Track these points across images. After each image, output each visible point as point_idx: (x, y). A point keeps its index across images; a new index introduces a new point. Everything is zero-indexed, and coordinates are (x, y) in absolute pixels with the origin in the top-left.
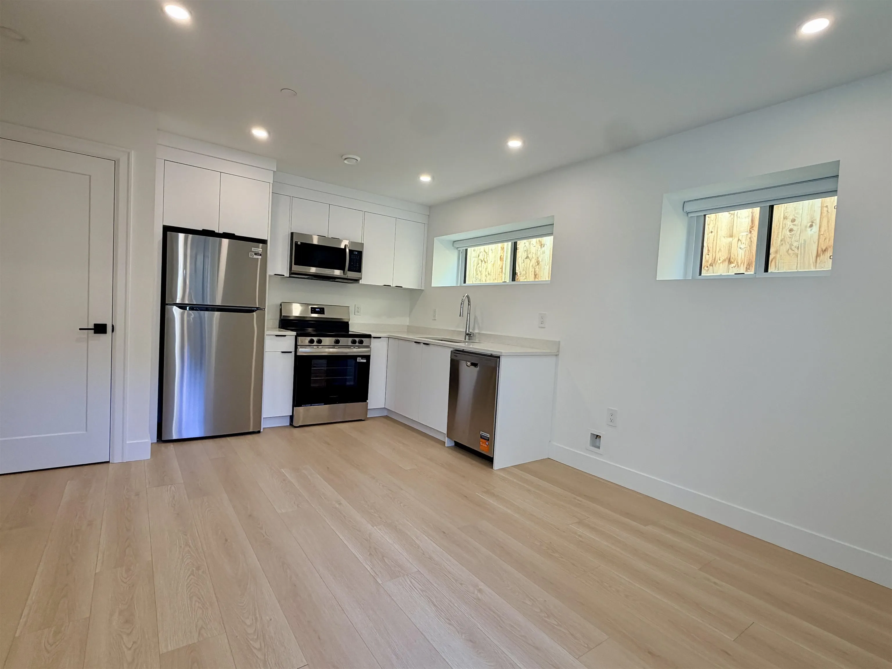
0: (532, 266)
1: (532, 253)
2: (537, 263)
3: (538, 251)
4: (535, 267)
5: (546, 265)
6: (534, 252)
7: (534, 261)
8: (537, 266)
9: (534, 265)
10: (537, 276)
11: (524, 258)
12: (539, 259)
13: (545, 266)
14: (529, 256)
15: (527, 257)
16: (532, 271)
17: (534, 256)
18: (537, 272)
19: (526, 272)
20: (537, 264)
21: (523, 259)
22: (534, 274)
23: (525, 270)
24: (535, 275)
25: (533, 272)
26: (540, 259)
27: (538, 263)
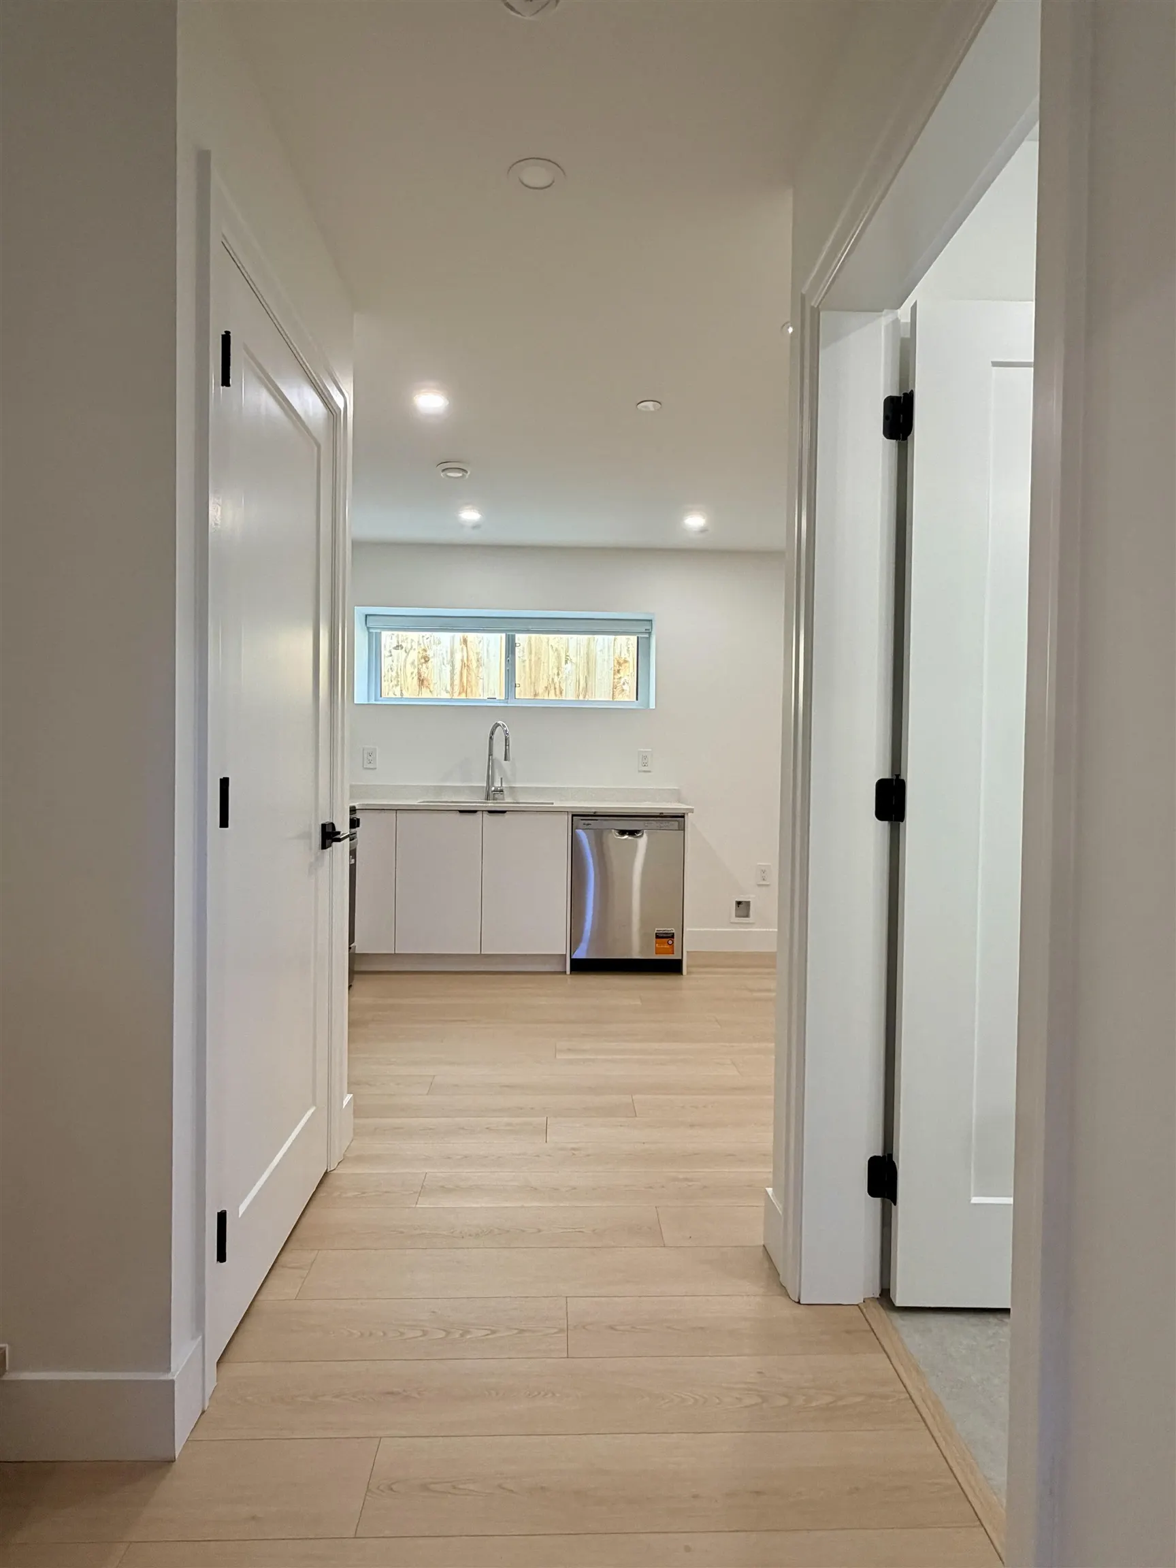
0: (413, 663)
1: (409, 641)
2: (425, 659)
3: (425, 638)
4: (420, 666)
5: (445, 663)
6: (416, 640)
7: (414, 656)
8: (424, 665)
9: (416, 663)
10: (425, 682)
11: (390, 647)
12: (428, 653)
13: (443, 666)
14: (404, 645)
15: (398, 646)
16: (412, 673)
17: (415, 645)
18: (426, 675)
19: (397, 673)
20: (423, 661)
21: (388, 649)
22: (419, 679)
23: (395, 670)
24: (421, 681)
25: (414, 675)
26: (430, 653)
27: (427, 659)
